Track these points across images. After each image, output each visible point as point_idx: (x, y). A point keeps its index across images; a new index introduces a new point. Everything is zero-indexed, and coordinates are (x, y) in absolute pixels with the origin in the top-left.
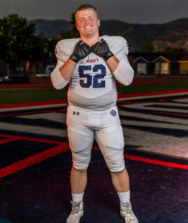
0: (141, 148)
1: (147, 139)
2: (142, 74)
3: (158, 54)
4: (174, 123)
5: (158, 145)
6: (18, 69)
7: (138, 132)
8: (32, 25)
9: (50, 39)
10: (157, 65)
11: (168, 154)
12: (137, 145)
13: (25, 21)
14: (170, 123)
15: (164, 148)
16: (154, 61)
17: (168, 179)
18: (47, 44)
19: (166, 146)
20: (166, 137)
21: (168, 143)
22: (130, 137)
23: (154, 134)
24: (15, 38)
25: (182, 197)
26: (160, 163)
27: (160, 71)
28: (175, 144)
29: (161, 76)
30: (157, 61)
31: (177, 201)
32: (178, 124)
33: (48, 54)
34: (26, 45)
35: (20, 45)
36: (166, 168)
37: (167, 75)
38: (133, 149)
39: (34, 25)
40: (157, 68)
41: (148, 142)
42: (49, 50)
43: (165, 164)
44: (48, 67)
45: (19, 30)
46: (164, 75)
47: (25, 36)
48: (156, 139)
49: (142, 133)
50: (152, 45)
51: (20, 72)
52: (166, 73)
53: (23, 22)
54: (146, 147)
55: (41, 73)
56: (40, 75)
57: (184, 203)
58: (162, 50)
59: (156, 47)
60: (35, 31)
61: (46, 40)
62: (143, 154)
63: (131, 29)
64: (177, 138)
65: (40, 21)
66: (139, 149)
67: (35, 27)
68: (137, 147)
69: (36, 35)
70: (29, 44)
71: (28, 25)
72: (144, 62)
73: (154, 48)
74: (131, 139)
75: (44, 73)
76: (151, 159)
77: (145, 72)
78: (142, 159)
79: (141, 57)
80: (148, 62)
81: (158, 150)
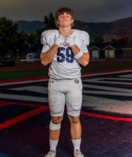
0: (96, 109)
1: (100, 102)
2: (96, 58)
3: (107, 44)
4: (118, 92)
5: (108, 106)
6: (6, 56)
7: (93, 98)
8: (16, 25)
9: (29, 35)
10: (106, 51)
13: (11, 22)
14: (116, 91)
15: (112, 108)
16: (104, 49)
17: (115, 128)
18: (27, 38)
19: (113, 106)
20: (113, 101)
21: (114, 105)
22: (88, 101)
23: (104, 99)
24: (4, 34)
25: (124, 139)
26: (109, 118)
27: (109, 56)
29: (109, 59)
30: (106, 49)
31: (121, 141)
32: (122, 92)
33: (28, 45)
34: (12, 39)
35: (8, 39)
36: (114, 121)
38: (90, 109)
39: (18, 25)
40: (106, 54)
41: (101, 104)
42: (28, 42)
43: (113, 118)
44: (28, 54)
45: (7, 28)
46: (111, 59)
47: (11, 33)
48: (106, 102)
49: (96, 98)
50: (102, 37)
51: (8, 59)
52: (113, 57)
53: (10, 23)
54: (100, 108)
55: (23, 59)
57: (125, 143)
58: (109, 41)
59: (105, 39)
60: (19, 29)
61: (26, 36)
62: (97, 112)
63: (87, 27)
64: (121, 102)
65: (22, 22)
66: (94, 109)
67: (19, 26)
68: (94, 107)
69: (19, 32)
70: (14, 39)
71: (13, 25)
72: (97, 50)
73: (103, 40)
74: (88, 103)
75: (25, 58)
76: (103, 115)
77: (98, 57)
78: (97, 115)
79: (94, 46)
80: (99, 49)
81: (108, 109)
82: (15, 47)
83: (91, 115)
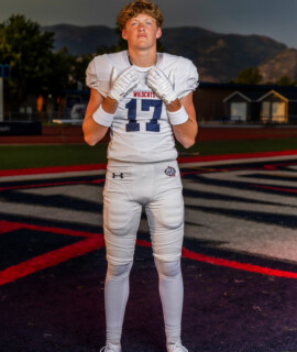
0: (226, 246)
1: (238, 230)
2: (239, 122)
4: (285, 205)
5: (256, 241)
6: (22, 110)
8: (49, 35)
9: (80, 59)
10: (266, 105)
11: (271, 255)
12: (220, 239)
13: (37, 27)
14: (279, 205)
15: (265, 245)
16: (259, 100)
17: (267, 295)
18: (73, 68)
19: (268, 241)
20: (270, 228)
21: (273, 238)
22: (208, 227)
23: (249, 223)
24: (19, 56)
25: (288, 323)
26: (256, 269)
27: (271, 117)
28: (284, 239)
29: (272, 125)
30: (265, 100)
31: (279, 329)
33: (76, 84)
34: (37, 68)
35: (27, 68)
36: (266, 278)
37: (283, 124)
38: (212, 246)
39: (52, 34)
40: (265, 113)
41: (239, 235)
42: (75, 78)
43: (265, 271)
44: (75, 107)
45: (26, 42)
46: (277, 123)
47: (35, 53)
48: (253, 230)
49: (229, 220)
50: (257, 71)
51: (25, 116)
52: (281, 120)
53: (33, 29)
54: (235, 243)
55: (62, 118)
56: (59, 122)
57: (289, 333)
58: (274, 80)
59: (264, 75)
60: (55, 44)
61: (72, 61)
62: (228, 254)
63: (221, 43)
64: (289, 230)
65: (62, 27)
66: (222, 246)
67: (54, 37)
68: (220, 243)
69: (54, 52)
70: (42, 68)
71: (42, 34)
72: (244, 101)
73: (261, 77)
74: (210, 231)
75: (68, 117)
76: (242, 263)
77: (244, 118)
78: (226, 263)
79: (237, 92)
80: (249, 100)
81: (254, 248)
82: (45, 88)
83: (212, 263)
